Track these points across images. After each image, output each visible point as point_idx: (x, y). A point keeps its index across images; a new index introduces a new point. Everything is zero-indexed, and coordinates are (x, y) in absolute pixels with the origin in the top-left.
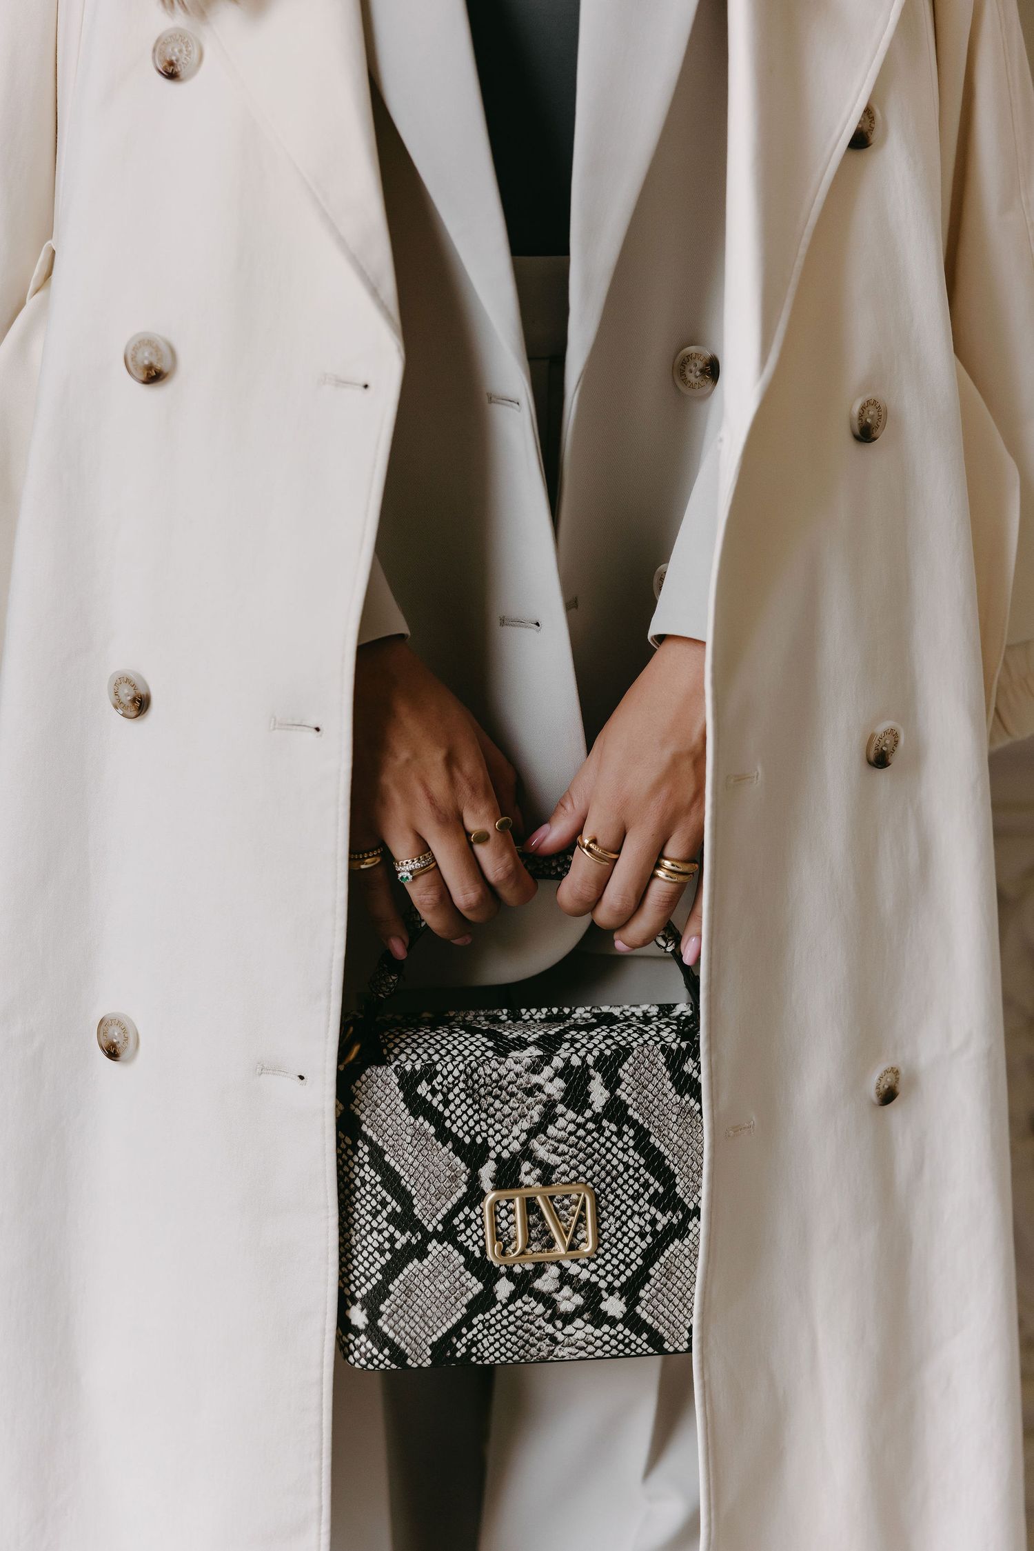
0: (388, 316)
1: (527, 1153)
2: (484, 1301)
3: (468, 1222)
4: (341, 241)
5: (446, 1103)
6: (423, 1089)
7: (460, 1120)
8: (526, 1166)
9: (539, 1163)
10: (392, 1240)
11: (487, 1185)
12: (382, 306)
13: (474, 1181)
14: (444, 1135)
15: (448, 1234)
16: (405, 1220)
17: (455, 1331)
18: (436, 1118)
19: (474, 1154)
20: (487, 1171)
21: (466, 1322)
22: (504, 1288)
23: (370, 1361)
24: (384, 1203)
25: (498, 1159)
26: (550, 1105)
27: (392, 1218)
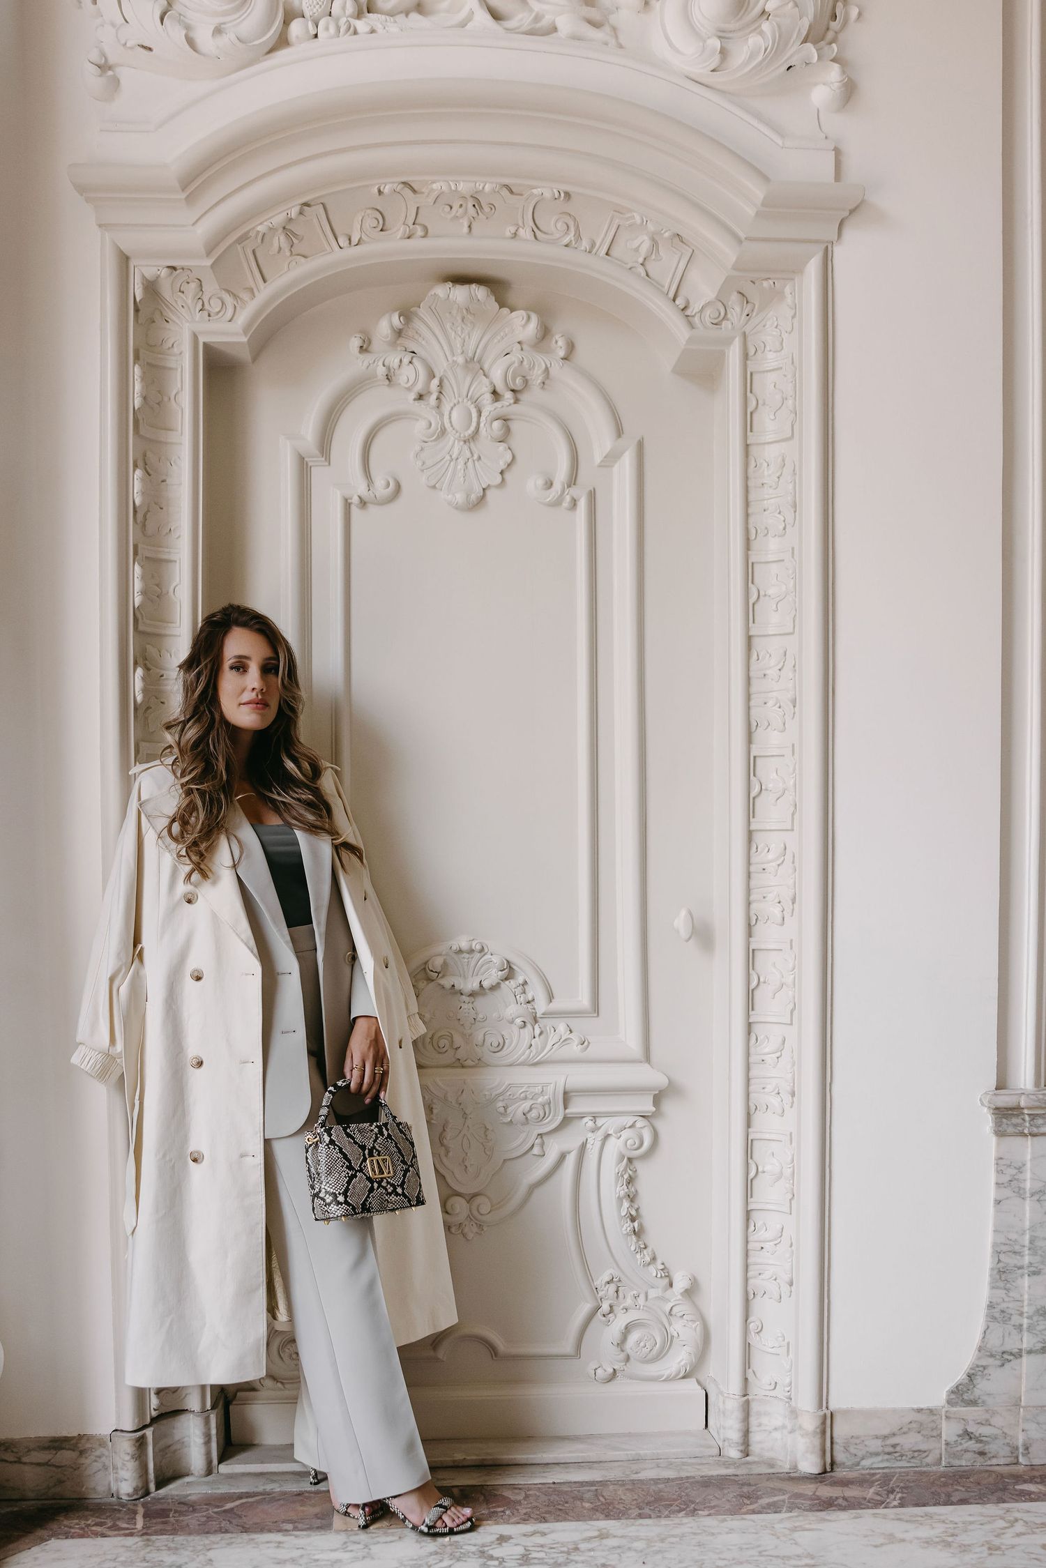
0: (256, 957)
1: (374, 1147)
2: (372, 1190)
3: (365, 1166)
4: (242, 940)
5: (354, 1134)
6: (348, 1131)
7: (358, 1138)
8: (374, 1151)
9: (377, 1150)
10: (348, 1173)
11: (367, 1156)
12: (254, 955)
13: (364, 1155)
14: (355, 1143)
15: (361, 1171)
16: (350, 1167)
17: (366, 1200)
18: (353, 1138)
19: (363, 1148)
20: (367, 1152)
21: (368, 1197)
22: (376, 1185)
23: (347, 1211)
24: (344, 1163)
25: (368, 1149)
26: (376, 1134)
27: (347, 1167)
